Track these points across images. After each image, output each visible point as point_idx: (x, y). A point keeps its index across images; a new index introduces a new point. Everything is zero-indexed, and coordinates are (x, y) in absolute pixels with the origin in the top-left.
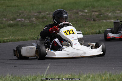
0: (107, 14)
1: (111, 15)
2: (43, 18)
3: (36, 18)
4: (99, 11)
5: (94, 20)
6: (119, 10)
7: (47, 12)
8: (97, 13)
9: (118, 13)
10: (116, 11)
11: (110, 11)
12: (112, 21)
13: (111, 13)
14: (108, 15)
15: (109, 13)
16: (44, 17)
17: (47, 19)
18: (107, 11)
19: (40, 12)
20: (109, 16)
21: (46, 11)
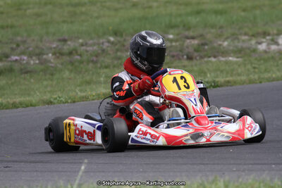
0: (220, 43)
1: (229, 45)
2: (70, 53)
3: (54, 54)
4: (201, 36)
5: (190, 58)
6: (246, 34)
7: (81, 41)
8: (196, 42)
9: (244, 41)
10: (240, 37)
11: (225, 37)
12: (231, 58)
13: (229, 40)
14: (220, 45)
15: (224, 41)
16: (74, 52)
17: (81, 55)
18: (220, 36)
19: (65, 41)
20: (224, 48)
21: (79, 38)
